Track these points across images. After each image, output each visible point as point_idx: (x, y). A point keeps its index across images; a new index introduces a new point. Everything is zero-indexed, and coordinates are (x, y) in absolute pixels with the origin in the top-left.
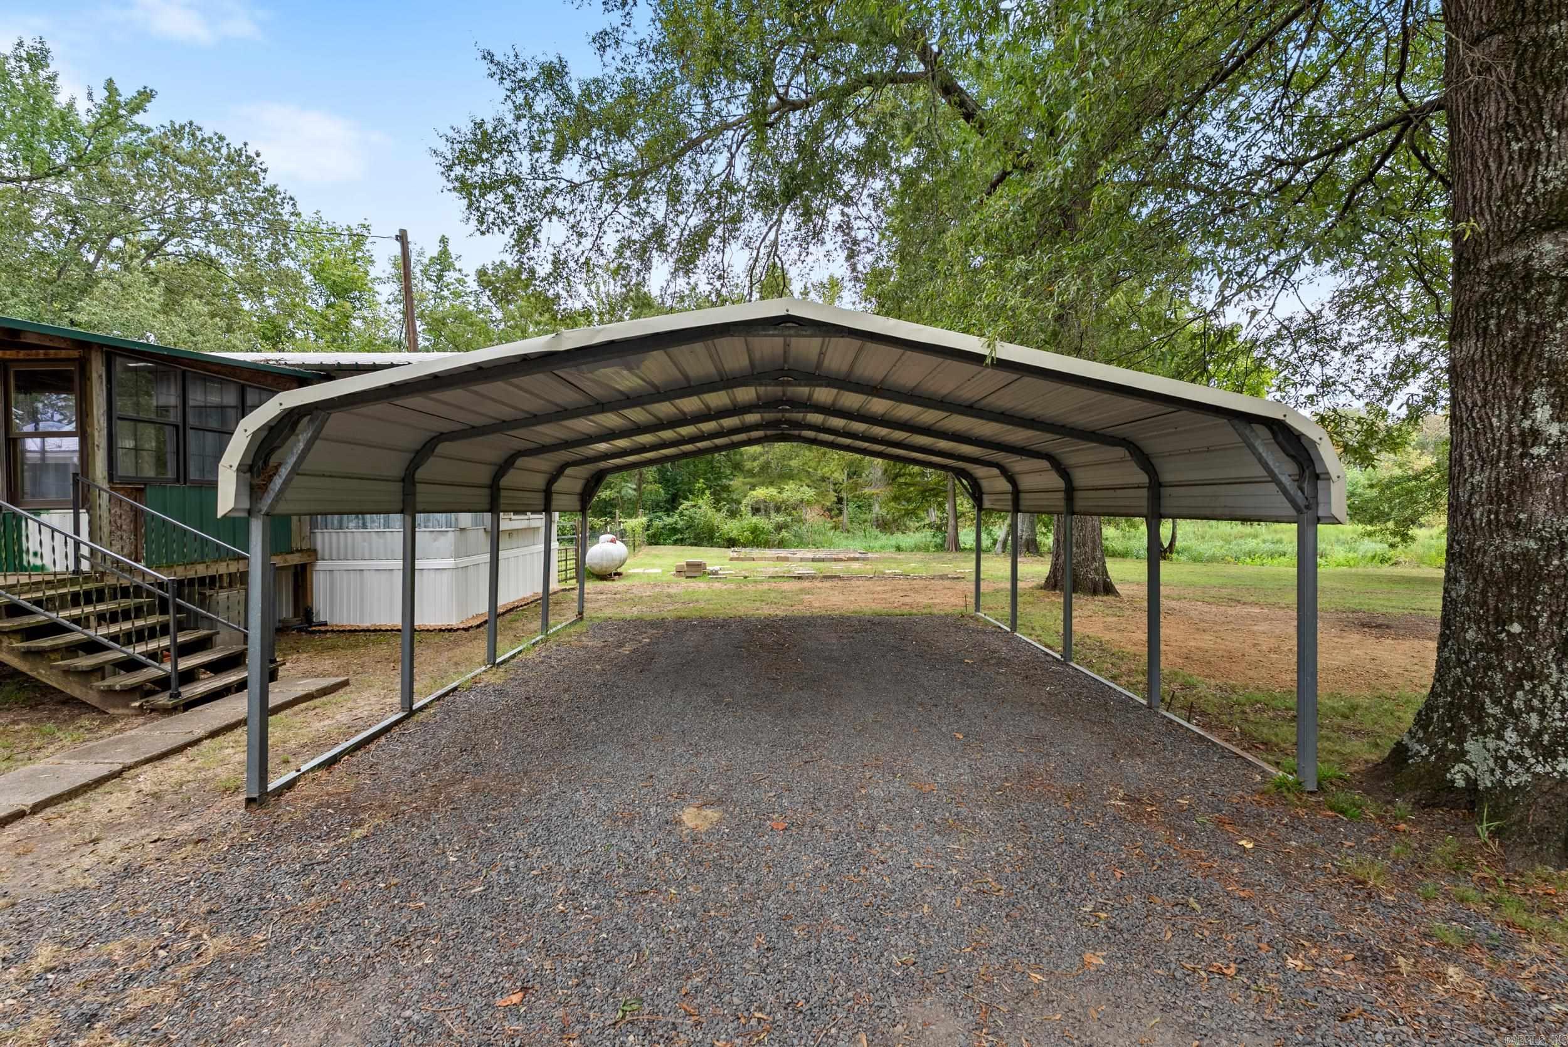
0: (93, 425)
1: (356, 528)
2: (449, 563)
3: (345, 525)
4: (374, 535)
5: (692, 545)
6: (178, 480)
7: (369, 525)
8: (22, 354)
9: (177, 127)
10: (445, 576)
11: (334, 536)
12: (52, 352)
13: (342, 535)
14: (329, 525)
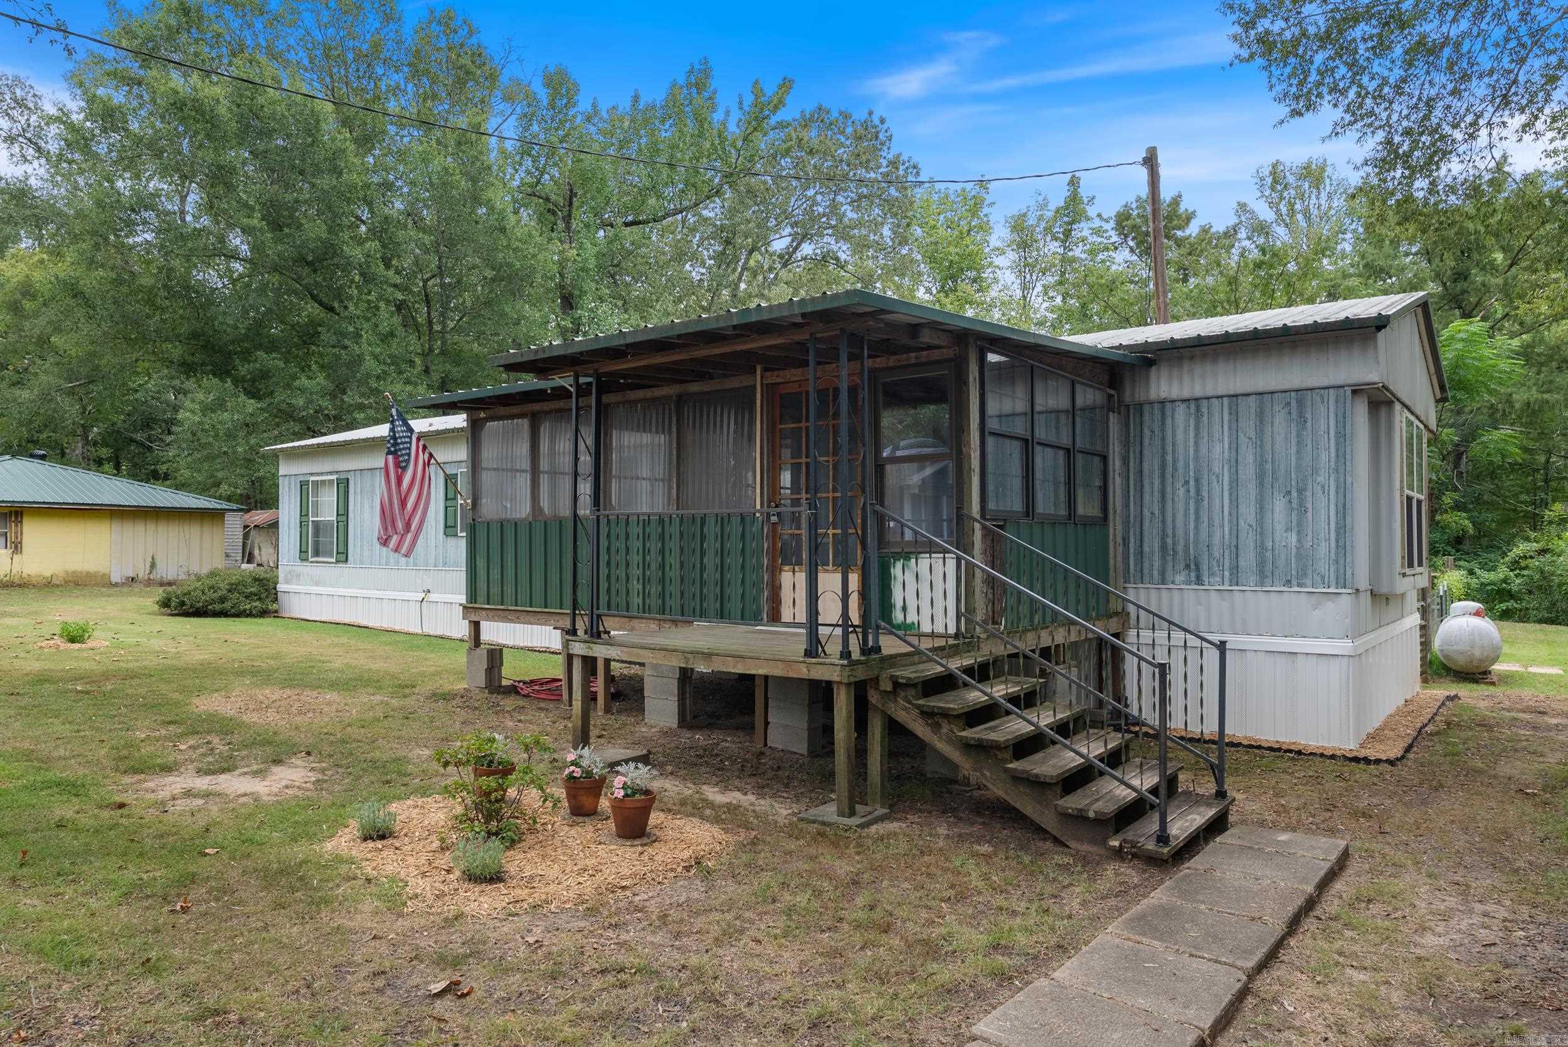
0: (969, 445)
1: (1189, 583)
2: (1344, 646)
3: (1169, 577)
4: (1213, 594)
5: (1540, 621)
6: (1028, 516)
7: (1206, 579)
8: (892, 361)
9: (808, 116)
10: (1335, 666)
11: (1153, 593)
12: (924, 353)
13: (1165, 594)
14: (1146, 578)
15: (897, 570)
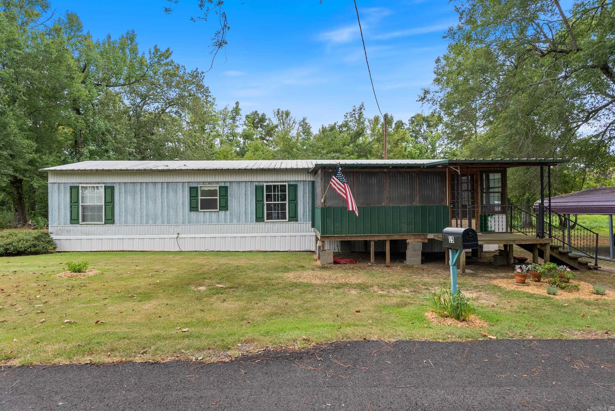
15: (489, 218)
